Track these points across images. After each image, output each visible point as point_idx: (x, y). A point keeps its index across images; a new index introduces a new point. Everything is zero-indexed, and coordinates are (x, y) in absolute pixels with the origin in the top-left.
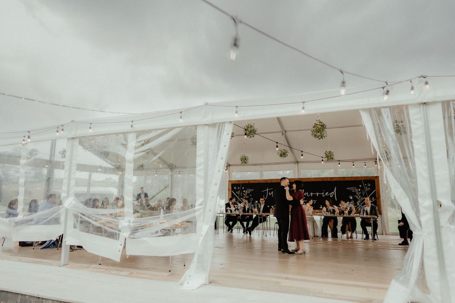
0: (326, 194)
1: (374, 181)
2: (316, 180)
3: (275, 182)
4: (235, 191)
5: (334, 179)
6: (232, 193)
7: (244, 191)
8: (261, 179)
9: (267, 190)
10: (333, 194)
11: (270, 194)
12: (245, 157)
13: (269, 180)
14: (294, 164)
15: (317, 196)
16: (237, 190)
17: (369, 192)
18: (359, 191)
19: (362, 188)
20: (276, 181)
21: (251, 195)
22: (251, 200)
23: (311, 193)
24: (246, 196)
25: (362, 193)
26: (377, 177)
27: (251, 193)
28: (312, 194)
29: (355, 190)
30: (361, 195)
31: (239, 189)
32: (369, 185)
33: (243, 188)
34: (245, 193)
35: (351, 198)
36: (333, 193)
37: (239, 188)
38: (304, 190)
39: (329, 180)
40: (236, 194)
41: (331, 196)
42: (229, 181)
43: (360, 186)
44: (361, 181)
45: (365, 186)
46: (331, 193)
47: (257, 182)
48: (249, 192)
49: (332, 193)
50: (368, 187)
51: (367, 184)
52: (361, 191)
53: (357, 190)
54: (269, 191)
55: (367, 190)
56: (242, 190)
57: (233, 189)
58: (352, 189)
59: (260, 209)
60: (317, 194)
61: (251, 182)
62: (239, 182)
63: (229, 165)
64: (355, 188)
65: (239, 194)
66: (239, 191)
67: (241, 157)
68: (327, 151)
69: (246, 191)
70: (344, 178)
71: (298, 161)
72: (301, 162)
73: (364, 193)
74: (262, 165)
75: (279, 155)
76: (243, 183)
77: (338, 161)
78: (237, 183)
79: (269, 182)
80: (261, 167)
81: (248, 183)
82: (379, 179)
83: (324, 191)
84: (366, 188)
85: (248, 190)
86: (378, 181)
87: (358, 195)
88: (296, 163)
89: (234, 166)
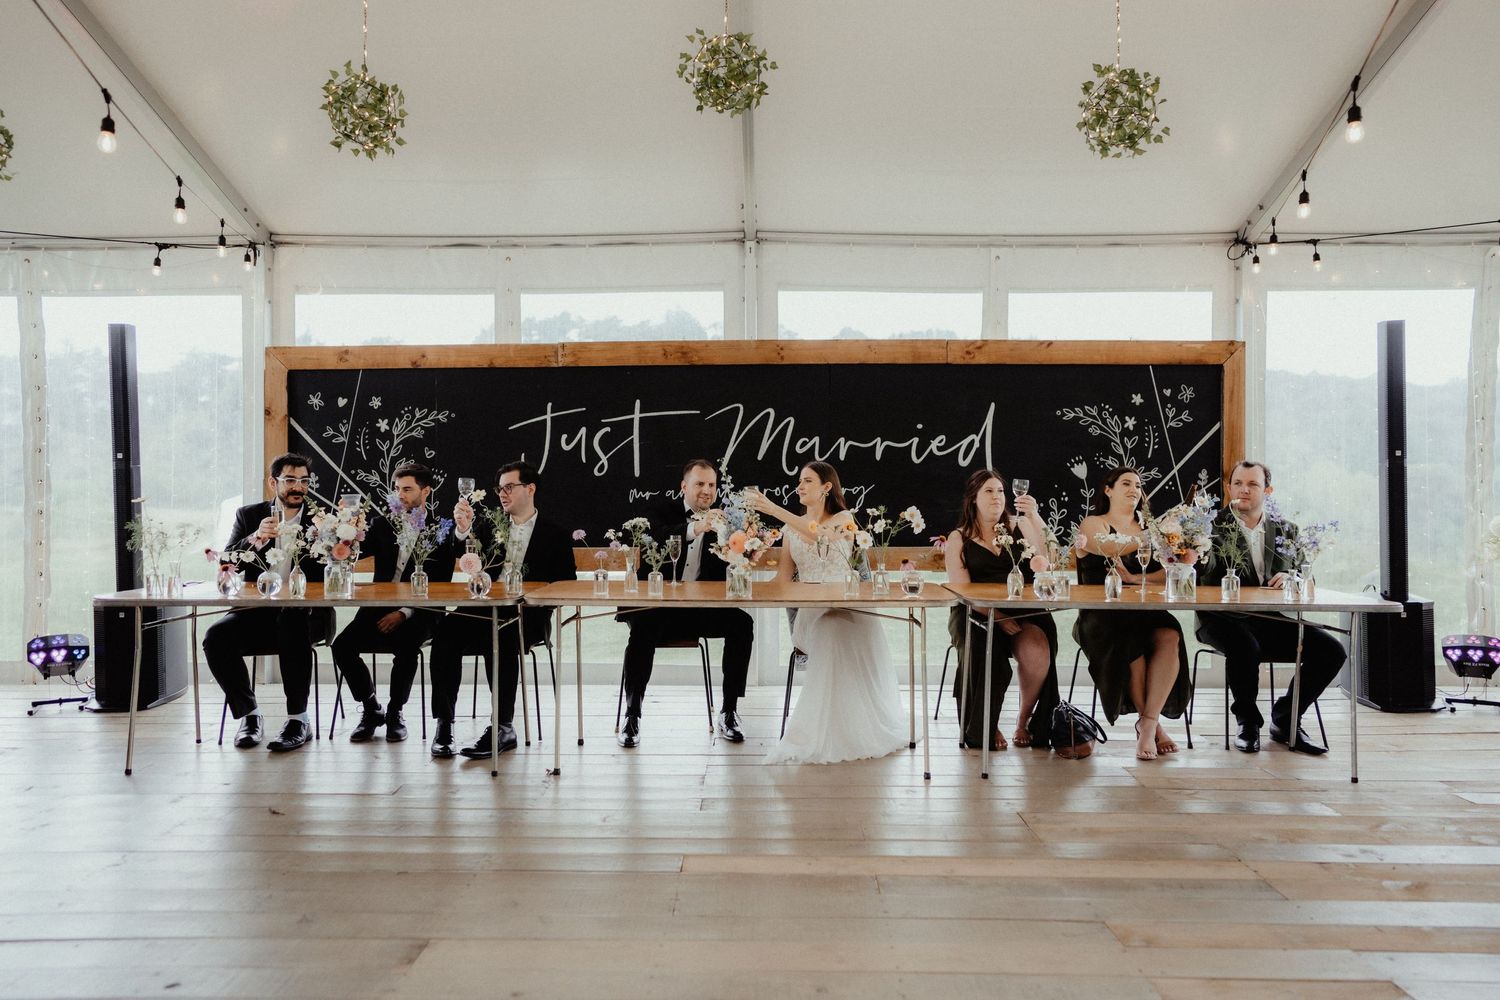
0: (934, 445)
1: (1218, 369)
2: (871, 359)
3: (600, 361)
4: (315, 422)
5: (986, 349)
6: (292, 433)
7: (383, 425)
8: (503, 341)
9: (548, 417)
10: (977, 445)
11: (568, 443)
13: (563, 346)
14: (732, 249)
15: (878, 456)
16: (332, 415)
17: (1183, 438)
18: (1125, 433)
19: (1148, 415)
20: (609, 355)
21: (429, 454)
23: (842, 440)
25: (1142, 441)
26: (1233, 347)
27: (432, 436)
28: (843, 446)
29: (1104, 421)
30: (1138, 453)
31: (348, 406)
32: (1187, 394)
33: (376, 403)
34: (388, 436)
35: (1080, 471)
36: (977, 439)
37: (342, 402)
38: (792, 419)
39: (956, 358)
40: (326, 444)
41: (965, 457)
42: (268, 352)
43: (1137, 399)
44: (1142, 369)
45: (1165, 400)
46: (965, 442)
47: (474, 362)
48: (417, 434)
49: (972, 443)
50: (1180, 407)
51: (1176, 391)
52: (1139, 429)
53: (1115, 426)
54: (559, 425)
55: (1172, 424)
56: (367, 417)
57: (296, 407)
58: (1087, 416)
59: (502, 557)
60: (880, 447)
61: (431, 362)
62: (347, 357)
63: (271, 234)
64: (1108, 410)
65: (344, 442)
66: (344, 425)
67: (337, 81)
68: (1109, 69)
69: (397, 425)
70: (1044, 346)
71: (760, 226)
72: (783, 237)
73: (1154, 444)
74: (515, 246)
75: (687, 81)
76: (378, 365)
77: (1008, 239)
78: (331, 364)
79: (560, 365)
80: (508, 258)
81: (410, 367)
82: (1242, 359)
83: (920, 426)
84: (1170, 409)
85: (414, 416)
86: (1239, 372)
87: (1122, 452)
88: (743, 242)
89: (307, 245)
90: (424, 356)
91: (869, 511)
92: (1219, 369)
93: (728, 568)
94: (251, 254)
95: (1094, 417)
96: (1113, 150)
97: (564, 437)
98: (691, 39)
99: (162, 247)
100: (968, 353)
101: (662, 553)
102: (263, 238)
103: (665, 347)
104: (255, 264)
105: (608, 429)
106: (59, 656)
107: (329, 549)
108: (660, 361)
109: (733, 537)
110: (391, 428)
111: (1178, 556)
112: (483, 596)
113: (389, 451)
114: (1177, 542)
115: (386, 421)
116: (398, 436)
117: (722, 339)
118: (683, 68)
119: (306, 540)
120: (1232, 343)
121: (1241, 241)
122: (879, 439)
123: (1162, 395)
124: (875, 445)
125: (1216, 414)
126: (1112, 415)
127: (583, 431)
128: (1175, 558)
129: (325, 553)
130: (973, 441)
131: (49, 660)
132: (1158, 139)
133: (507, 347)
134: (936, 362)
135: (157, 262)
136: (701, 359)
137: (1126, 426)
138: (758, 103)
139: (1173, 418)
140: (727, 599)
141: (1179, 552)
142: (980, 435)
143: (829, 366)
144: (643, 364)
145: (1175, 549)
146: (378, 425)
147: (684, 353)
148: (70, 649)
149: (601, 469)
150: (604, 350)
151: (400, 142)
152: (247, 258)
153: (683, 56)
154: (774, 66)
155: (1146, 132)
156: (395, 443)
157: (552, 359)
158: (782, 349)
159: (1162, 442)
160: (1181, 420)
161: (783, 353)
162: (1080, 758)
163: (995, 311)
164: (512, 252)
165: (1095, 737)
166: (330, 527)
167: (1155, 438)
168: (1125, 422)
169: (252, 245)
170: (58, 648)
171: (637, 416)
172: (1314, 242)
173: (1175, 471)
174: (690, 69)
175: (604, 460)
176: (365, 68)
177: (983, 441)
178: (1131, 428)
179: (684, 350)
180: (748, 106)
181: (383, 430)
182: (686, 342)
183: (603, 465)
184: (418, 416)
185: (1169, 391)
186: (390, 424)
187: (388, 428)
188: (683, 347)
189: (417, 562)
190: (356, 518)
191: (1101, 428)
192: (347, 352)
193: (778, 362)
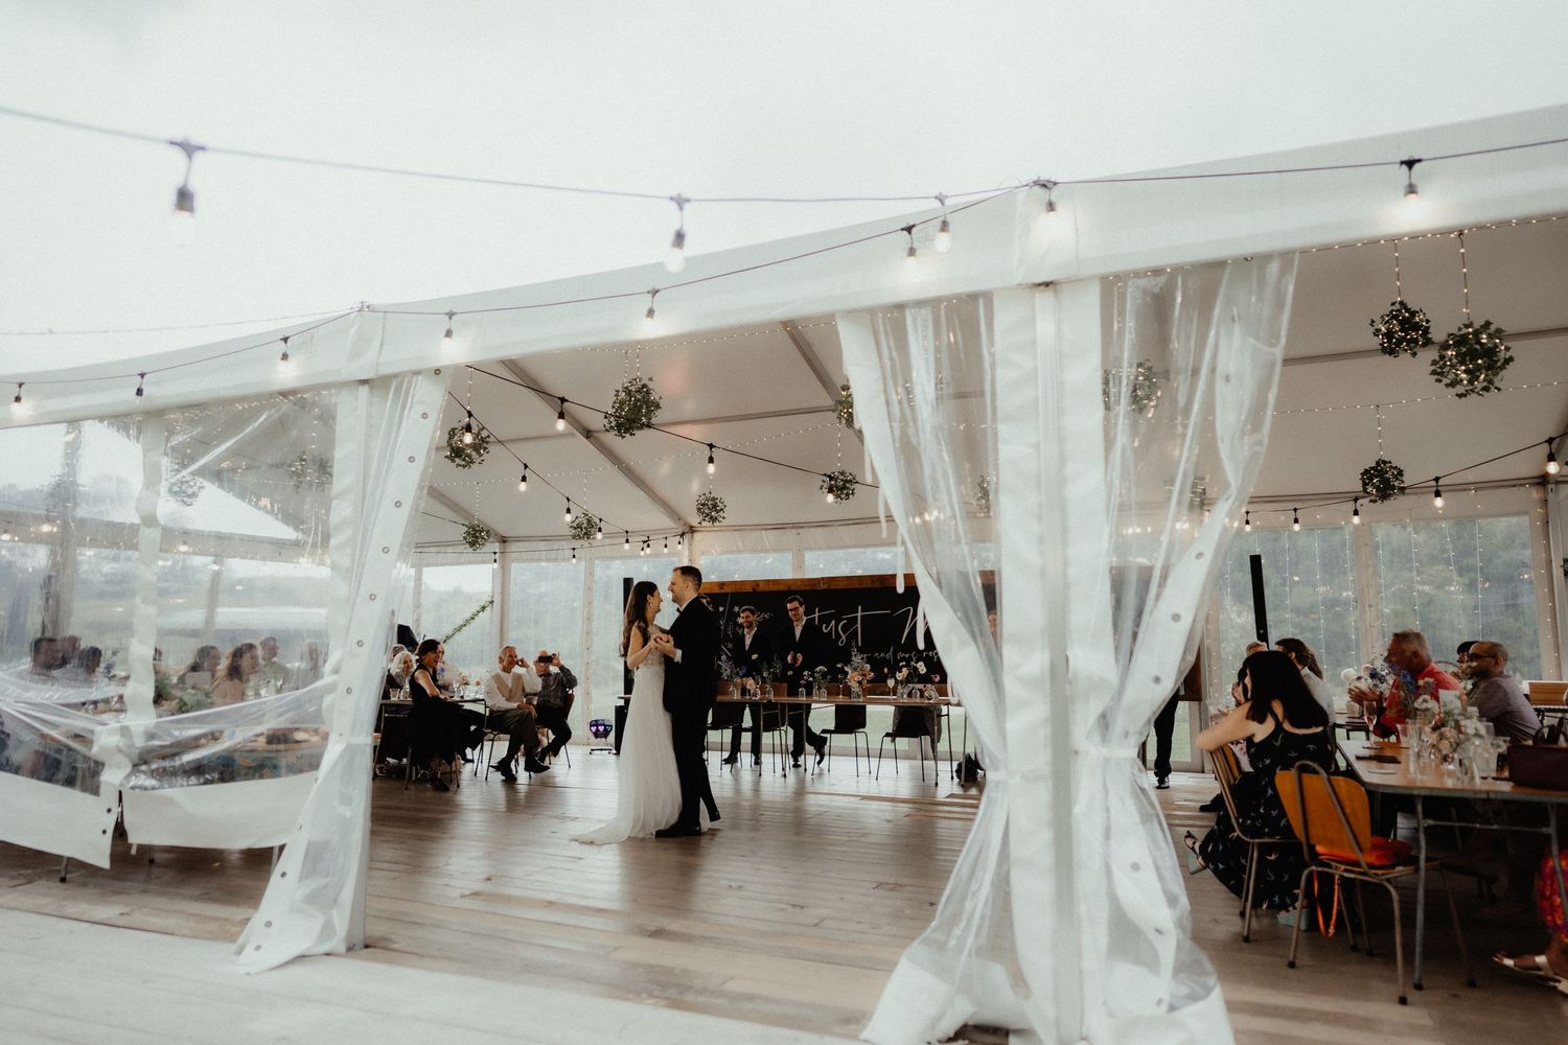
3: (841, 586)
8: (795, 577)
9: (816, 615)
12: (714, 499)
13: (823, 578)
20: (845, 583)
31: (724, 611)
37: (721, 609)
47: (781, 588)
61: (762, 588)
62: (723, 587)
63: (692, 527)
74: (803, 527)
76: (737, 590)
78: (719, 590)
79: (822, 588)
80: (799, 534)
81: (752, 591)
89: (707, 532)
90: (758, 585)
98: (824, 476)
102: (687, 530)
103: (871, 578)
104: (683, 545)
105: (846, 621)
106: (601, 728)
108: (870, 585)
127: (833, 622)
131: (597, 730)
133: (798, 579)
136: (890, 584)
144: (860, 587)
147: (882, 581)
148: (605, 726)
149: (842, 642)
150: (842, 580)
152: (680, 543)
157: (817, 585)
164: (800, 531)
170: (601, 725)
171: (859, 614)
175: (842, 637)
176: (710, 494)
179: (882, 579)
182: (882, 575)
183: (842, 640)
192: (724, 584)
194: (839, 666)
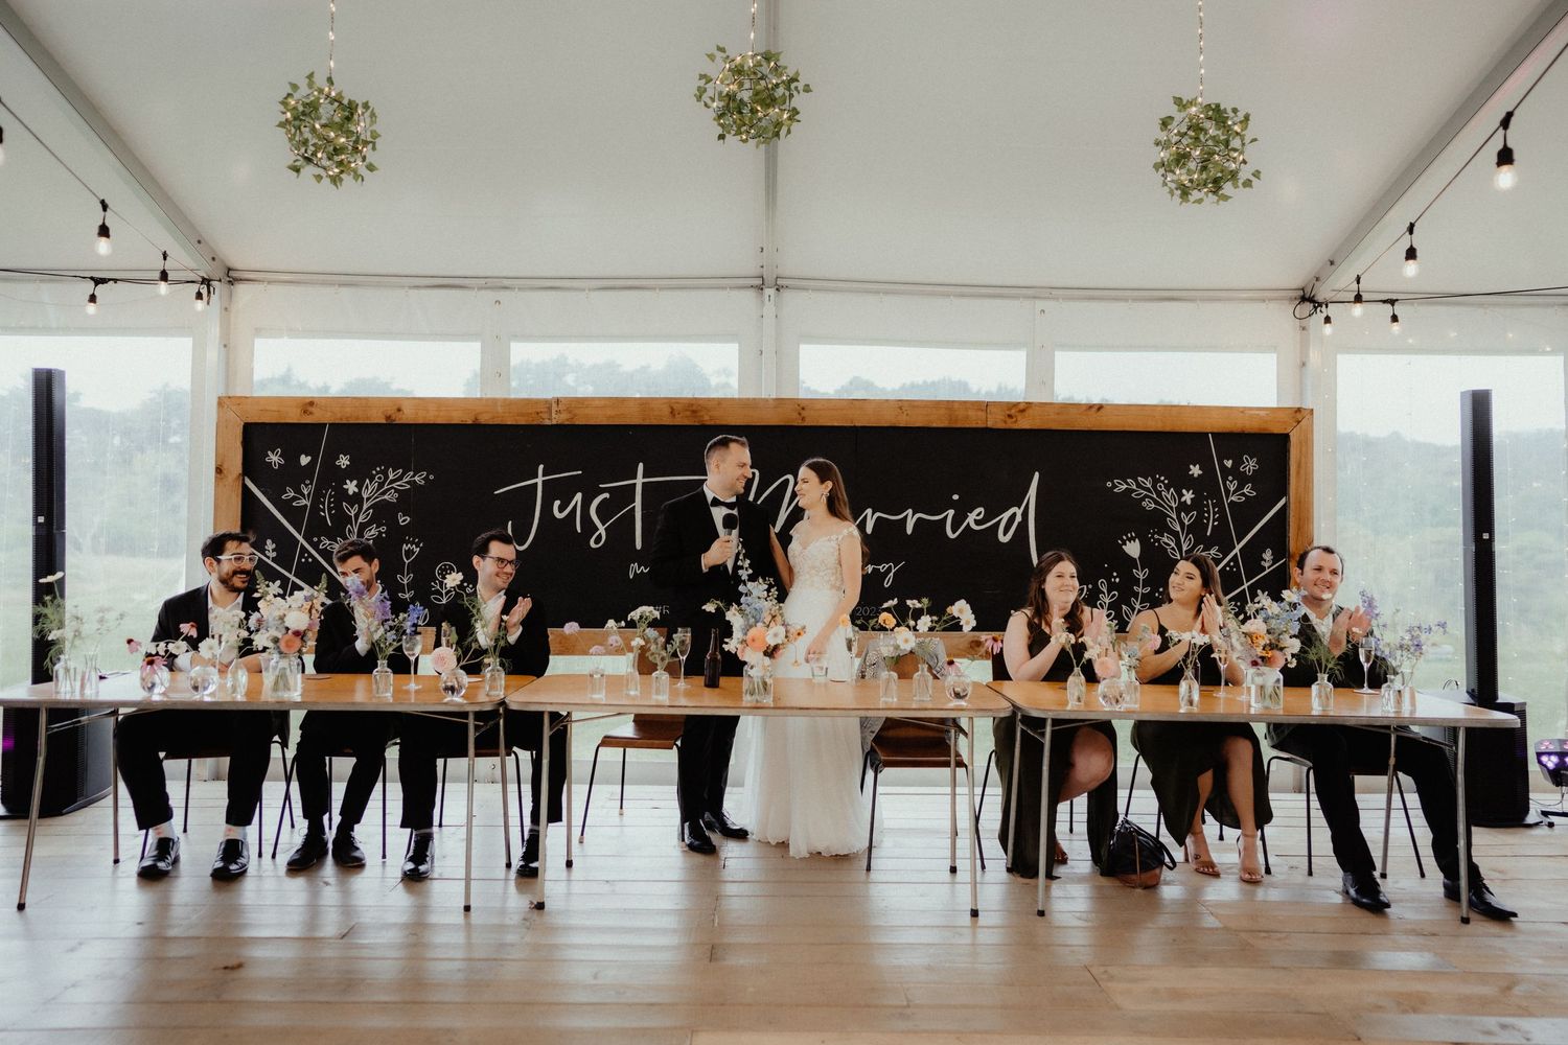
0: (971, 518)
1: (1284, 440)
2: (903, 421)
3: (599, 419)
4: (274, 482)
5: (1030, 411)
6: (247, 494)
7: (351, 487)
8: (490, 395)
9: (539, 480)
10: (1019, 519)
11: (561, 510)
12: (336, 99)
13: (558, 401)
14: (751, 294)
15: (909, 531)
16: (293, 475)
17: (1246, 514)
18: (1182, 507)
19: (1207, 487)
20: (609, 412)
22: (409, 553)
23: (869, 511)
24: (363, 528)
25: (1200, 517)
26: (1299, 414)
27: (407, 500)
28: (870, 518)
29: (1159, 494)
30: (1197, 529)
31: (312, 464)
32: (1250, 465)
33: (344, 461)
34: (357, 499)
35: (1133, 549)
36: (1019, 512)
37: (305, 460)
39: (995, 421)
40: (285, 507)
41: (1005, 533)
42: (221, 402)
43: (1196, 471)
44: (1200, 437)
45: (1225, 471)
46: (1006, 516)
47: (457, 418)
48: (391, 497)
50: (1243, 480)
51: (1238, 462)
52: (1197, 503)
53: (1174, 501)
54: (553, 490)
55: (1234, 498)
56: (332, 478)
57: (252, 465)
58: (1140, 488)
60: (911, 520)
61: (408, 416)
62: (310, 409)
63: (229, 269)
64: (1163, 482)
65: (306, 505)
66: (306, 485)
67: (297, 95)
68: (1191, 103)
69: (367, 487)
70: (1094, 409)
71: (780, 272)
72: (804, 284)
73: (1214, 521)
74: (506, 288)
75: (706, 105)
76: (347, 418)
77: (1054, 292)
78: (294, 417)
79: (554, 422)
80: (498, 302)
81: (384, 422)
82: (1310, 430)
83: (956, 497)
84: (1231, 482)
85: (387, 477)
86: (1307, 442)
87: (1178, 529)
88: (760, 288)
89: (269, 282)
90: (399, 410)
91: (909, 602)
92: (1286, 437)
93: (746, 668)
94: (204, 292)
95: (1148, 490)
96: (1195, 195)
97: (557, 503)
98: (711, 57)
99: (98, 281)
100: (1010, 416)
101: (669, 650)
102: (220, 274)
103: (673, 405)
104: (208, 303)
105: (607, 495)
107: (276, 641)
108: (667, 421)
109: (753, 632)
110: (360, 490)
111: (1263, 658)
112: (457, 699)
113: (357, 516)
114: (1262, 643)
115: (355, 482)
116: (368, 499)
117: (736, 396)
118: (702, 91)
119: (248, 629)
120: (1299, 410)
121: (1307, 299)
122: (910, 511)
123: (1222, 467)
124: (906, 516)
125: (1282, 489)
126: (1168, 488)
127: (579, 497)
128: (1259, 661)
129: (270, 645)
130: (1014, 515)
132: (1248, 184)
133: (495, 401)
134: (974, 426)
135: (93, 299)
136: (711, 418)
137: (1183, 499)
138: (789, 132)
139: (1234, 492)
140: (744, 705)
141: (1264, 654)
142: (1022, 508)
143: (855, 428)
144: (647, 423)
145: (1259, 651)
146: (345, 486)
147: (694, 412)
149: (598, 540)
150: (604, 407)
151: (371, 168)
152: (199, 296)
153: (702, 77)
154: (807, 89)
155: (1234, 175)
156: (365, 507)
157: (545, 416)
158: (803, 409)
159: (1222, 519)
160: (1243, 494)
161: (804, 413)
162: (1146, 887)
163: (1040, 371)
164: (503, 295)
165: (1162, 863)
166: (278, 613)
167: (1215, 513)
168: (1181, 495)
169: (206, 281)
171: (639, 481)
172: (1392, 302)
173: (1236, 550)
174: (710, 93)
175: (602, 529)
176: (330, 81)
177: (1025, 514)
178: (1189, 502)
179: (694, 408)
180: (777, 135)
181: (351, 492)
182: (696, 399)
183: (600, 536)
184: (391, 477)
185: (1231, 462)
186: (359, 486)
187: (356, 490)
188: (692, 405)
189: (380, 657)
190: (310, 603)
191: (1156, 502)
192: (311, 404)
193: (799, 423)
194: (710, 608)
